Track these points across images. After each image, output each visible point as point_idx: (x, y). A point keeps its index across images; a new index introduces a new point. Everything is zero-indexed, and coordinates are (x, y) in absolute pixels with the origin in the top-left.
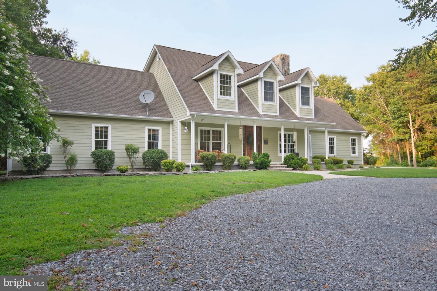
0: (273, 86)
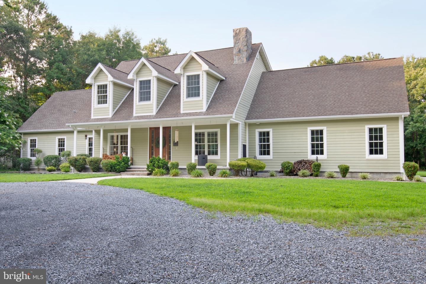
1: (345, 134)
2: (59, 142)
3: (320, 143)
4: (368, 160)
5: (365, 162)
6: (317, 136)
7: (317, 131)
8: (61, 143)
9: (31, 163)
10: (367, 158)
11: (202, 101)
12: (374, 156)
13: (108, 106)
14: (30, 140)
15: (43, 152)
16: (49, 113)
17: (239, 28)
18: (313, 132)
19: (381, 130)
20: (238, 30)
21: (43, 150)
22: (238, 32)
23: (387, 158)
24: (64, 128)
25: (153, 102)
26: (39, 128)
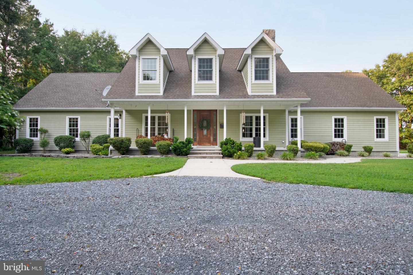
0: (212, 63)
1: (360, 122)
2: (70, 121)
3: (341, 129)
4: (376, 142)
5: (374, 144)
6: (339, 123)
7: (339, 119)
8: (73, 123)
9: (33, 144)
10: (375, 141)
11: (272, 84)
12: (379, 140)
13: (158, 83)
14: (29, 119)
15: (49, 132)
16: (51, 92)
17: (269, 29)
18: (336, 120)
19: (384, 120)
20: (268, 31)
21: (49, 130)
22: (268, 32)
23: (388, 141)
24: (78, 107)
25: (216, 82)
26: (42, 106)
